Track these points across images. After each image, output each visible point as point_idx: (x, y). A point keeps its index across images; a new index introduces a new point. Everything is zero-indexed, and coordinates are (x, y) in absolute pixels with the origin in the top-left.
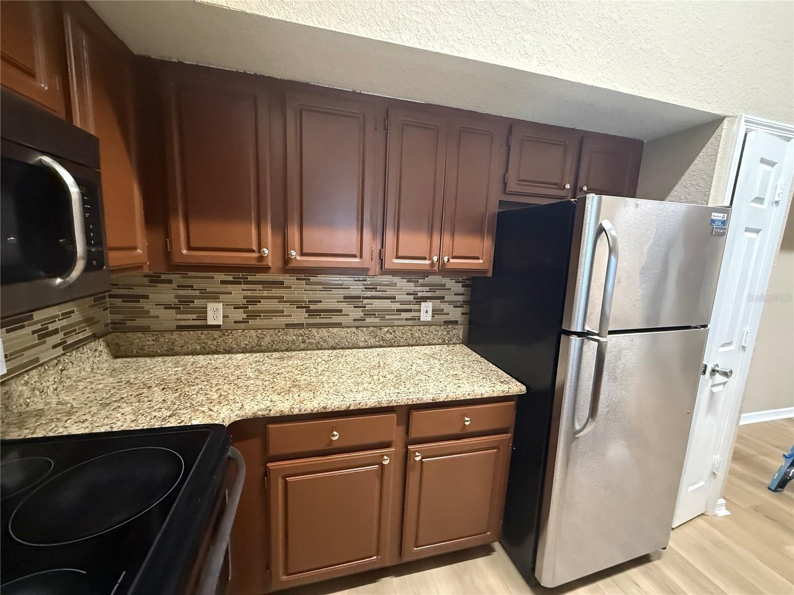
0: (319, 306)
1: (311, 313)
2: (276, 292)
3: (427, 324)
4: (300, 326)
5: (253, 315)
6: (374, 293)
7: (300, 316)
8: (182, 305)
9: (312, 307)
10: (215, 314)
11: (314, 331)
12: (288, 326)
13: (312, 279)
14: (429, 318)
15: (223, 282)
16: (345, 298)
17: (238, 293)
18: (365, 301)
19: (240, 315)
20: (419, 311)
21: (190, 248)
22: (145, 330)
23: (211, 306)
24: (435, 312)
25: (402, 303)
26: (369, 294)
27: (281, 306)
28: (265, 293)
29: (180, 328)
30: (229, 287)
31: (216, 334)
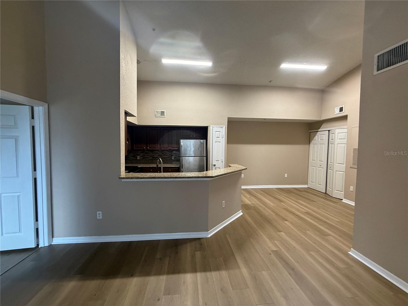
0: (154, 157)
1: (153, 158)
2: (147, 154)
3: (173, 160)
4: (151, 160)
5: (144, 158)
6: (163, 154)
7: (151, 158)
8: (134, 156)
9: (153, 157)
10: (138, 158)
11: (153, 161)
12: (149, 160)
13: (153, 152)
14: (174, 159)
15: (140, 153)
16: (159, 155)
17: (142, 154)
18: (162, 156)
19: (142, 158)
20: (172, 157)
21: (135, 148)
22: (129, 160)
23: (138, 156)
24: (175, 158)
25: (169, 156)
26: (162, 154)
27: (148, 156)
28: (146, 155)
29: (133, 160)
30: (140, 154)
31: (138, 161)
